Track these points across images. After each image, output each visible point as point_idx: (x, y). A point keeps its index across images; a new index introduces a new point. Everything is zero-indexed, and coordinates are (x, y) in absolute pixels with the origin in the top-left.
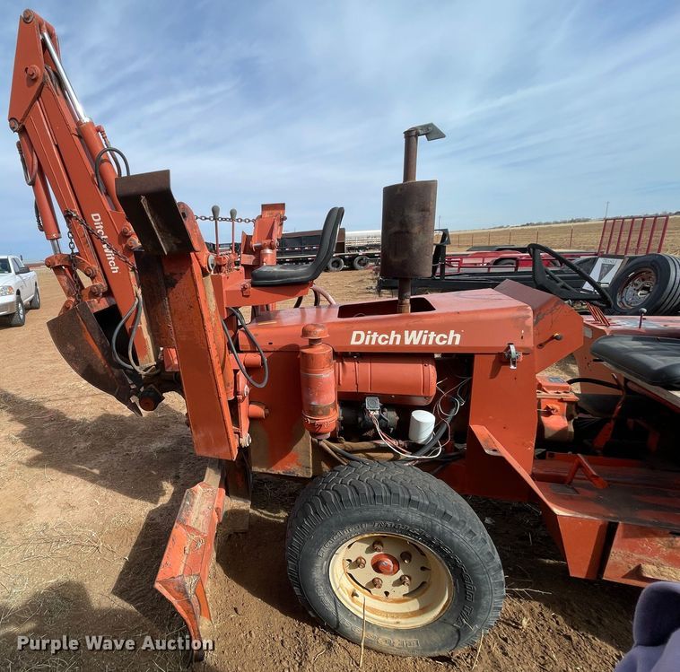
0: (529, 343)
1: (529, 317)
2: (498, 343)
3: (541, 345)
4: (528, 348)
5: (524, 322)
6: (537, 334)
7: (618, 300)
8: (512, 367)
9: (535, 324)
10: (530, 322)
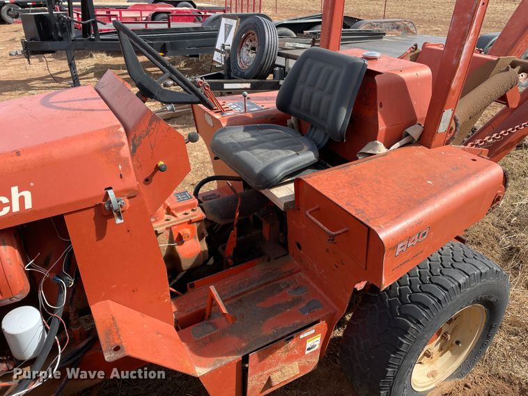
0: (132, 181)
1: (123, 144)
2: (92, 192)
3: (147, 180)
4: (131, 190)
5: (118, 153)
6: (138, 167)
7: (238, 60)
8: (118, 221)
9: (133, 152)
10: (126, 151)
